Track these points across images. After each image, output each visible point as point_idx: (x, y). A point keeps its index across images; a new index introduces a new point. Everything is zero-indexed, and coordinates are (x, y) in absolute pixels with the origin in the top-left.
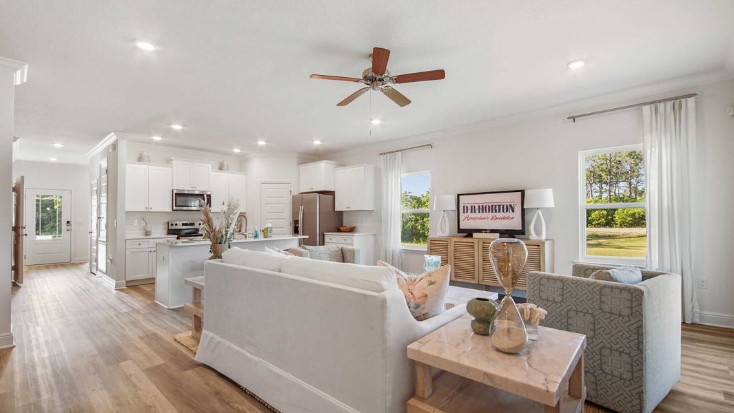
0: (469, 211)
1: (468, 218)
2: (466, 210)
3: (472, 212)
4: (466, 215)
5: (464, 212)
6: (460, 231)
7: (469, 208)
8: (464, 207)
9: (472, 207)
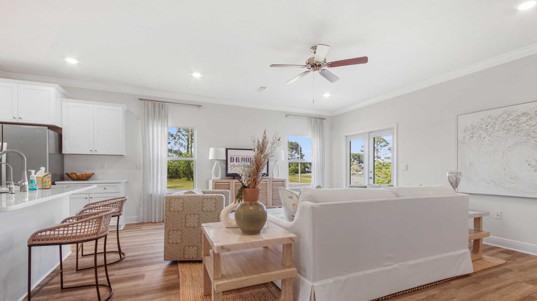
0: (235, 161)
1: (234, 166)
2: (232, 160)
3: (237, 162)
4: (232, 163)
5: (231, 162)
6: (228, 175)
7: (235, 158)
8: (231, 158)
9: (237, 158)
